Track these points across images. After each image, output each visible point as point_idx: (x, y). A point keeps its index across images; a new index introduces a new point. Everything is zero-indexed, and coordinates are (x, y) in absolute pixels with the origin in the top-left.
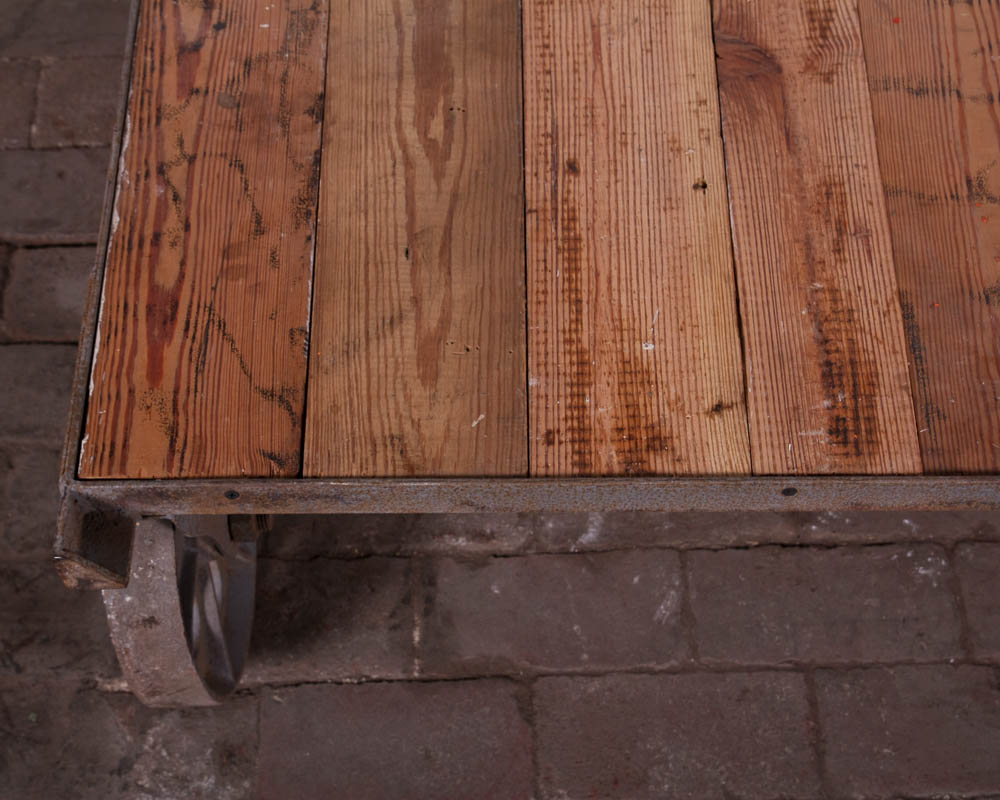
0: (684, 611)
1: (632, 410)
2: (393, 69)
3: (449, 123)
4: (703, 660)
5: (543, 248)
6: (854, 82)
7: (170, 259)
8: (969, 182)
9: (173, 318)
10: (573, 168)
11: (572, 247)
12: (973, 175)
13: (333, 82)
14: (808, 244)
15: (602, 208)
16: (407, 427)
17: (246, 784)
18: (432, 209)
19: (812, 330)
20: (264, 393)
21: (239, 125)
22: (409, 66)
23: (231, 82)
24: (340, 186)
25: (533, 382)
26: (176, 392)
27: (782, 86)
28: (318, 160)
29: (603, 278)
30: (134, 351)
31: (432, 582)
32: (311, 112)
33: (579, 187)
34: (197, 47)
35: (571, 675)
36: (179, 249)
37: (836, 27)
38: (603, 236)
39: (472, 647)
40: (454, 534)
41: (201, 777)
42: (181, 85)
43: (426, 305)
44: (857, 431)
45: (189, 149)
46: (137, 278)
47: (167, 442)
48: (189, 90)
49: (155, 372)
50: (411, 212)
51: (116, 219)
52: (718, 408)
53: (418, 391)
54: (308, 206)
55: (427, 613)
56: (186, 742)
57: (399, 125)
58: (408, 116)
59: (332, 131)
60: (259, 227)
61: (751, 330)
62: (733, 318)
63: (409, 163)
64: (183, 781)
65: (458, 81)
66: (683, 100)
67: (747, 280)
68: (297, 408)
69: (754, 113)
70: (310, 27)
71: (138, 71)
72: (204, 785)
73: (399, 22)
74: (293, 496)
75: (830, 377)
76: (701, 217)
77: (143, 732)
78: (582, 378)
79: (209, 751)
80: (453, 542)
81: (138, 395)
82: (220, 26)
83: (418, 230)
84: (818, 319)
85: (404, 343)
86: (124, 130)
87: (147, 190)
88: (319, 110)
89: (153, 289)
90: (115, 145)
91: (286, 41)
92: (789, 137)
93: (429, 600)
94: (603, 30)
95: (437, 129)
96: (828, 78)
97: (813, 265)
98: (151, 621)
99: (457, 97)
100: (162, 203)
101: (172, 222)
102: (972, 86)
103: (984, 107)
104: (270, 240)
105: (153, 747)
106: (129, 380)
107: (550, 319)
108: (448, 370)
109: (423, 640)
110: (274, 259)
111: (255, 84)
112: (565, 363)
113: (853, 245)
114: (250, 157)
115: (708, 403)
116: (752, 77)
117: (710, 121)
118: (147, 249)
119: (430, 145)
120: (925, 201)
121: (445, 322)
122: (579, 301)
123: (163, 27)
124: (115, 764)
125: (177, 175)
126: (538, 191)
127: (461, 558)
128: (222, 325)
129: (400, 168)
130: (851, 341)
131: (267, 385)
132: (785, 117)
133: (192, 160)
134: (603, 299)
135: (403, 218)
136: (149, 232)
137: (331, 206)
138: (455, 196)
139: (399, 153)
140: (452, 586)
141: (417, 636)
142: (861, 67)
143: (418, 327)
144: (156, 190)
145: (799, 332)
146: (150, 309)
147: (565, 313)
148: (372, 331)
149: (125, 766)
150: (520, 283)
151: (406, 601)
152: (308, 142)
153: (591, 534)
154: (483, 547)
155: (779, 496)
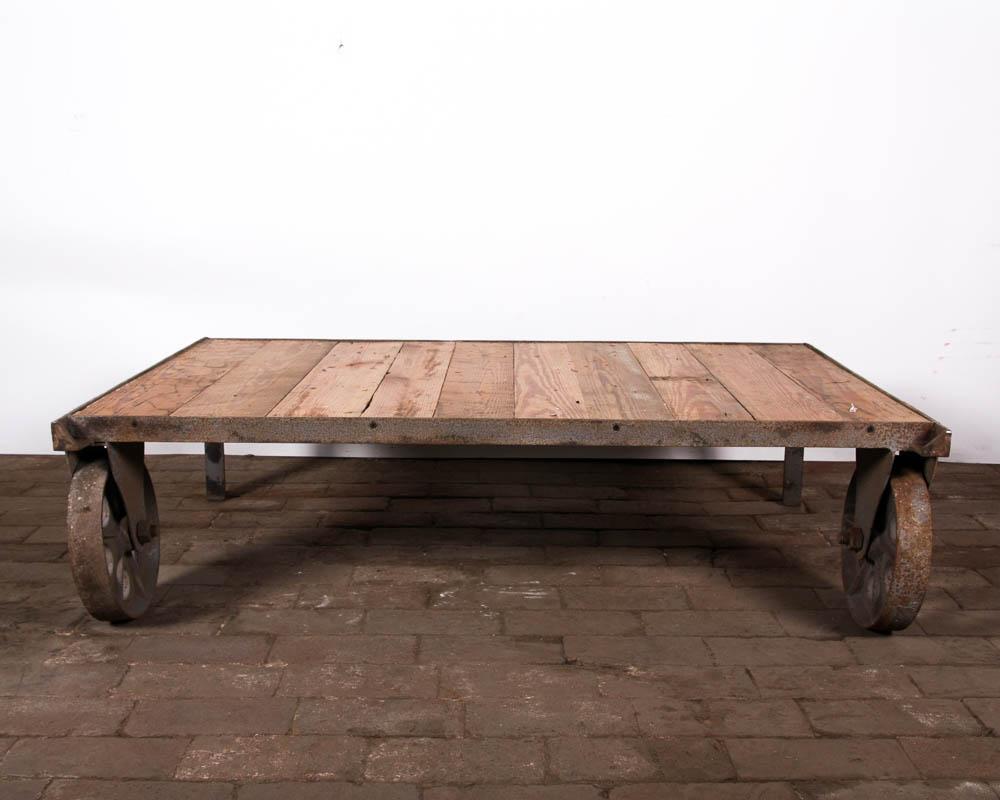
0: (362, 622)
1: (314, 412)
2: (249, 378)
4: (367, 632)
5: (293, 396)
6: (438, 380)
8: (477, 391)
10: (313, 389)
11: (305, 397)
12: (480, 390)
13: (223, 378)
15: (321, 393)
16: (217, 412)
17: (117, 656)
19: (398, 405)
20: (160, 409)
21: (180, 382)
22: (257, 377)
23: (180, 378)
24: (214, 389)
26: (123, 408)
27: (408, 381)
28: (208, 386)
29: (315, 399)
30: (111, 403)
31: (237, 614)
32: (210, 381)
34: (171, 374)
35: (298, 635)
36: (140, 394)
37: (436, 374)
38: (319, 395)
40: (254, 604)
41: (95, 653)
42: (160, 378)
43: (236, 401)
46: (121, 395)
47: (113, 412)
48: (162, 378)
49: (116, 406)
50: (241, 392)
53: (225, 409)
54: (200, 390)
55: (231, 620)
57: (246, 383)
58: (250, 382)
59: (217, 383)
60: (177, 392)
61: (372, 405)
63: (245, 387)
66: (366, 382)
67: (375, 400)
68: (173, 410)
69: (394, 383)
70: (219, 373)
73: (256, 373)
75: (400, 409)
77: (71, 644)
78: (297, 409)
79: (102, 648)
80: (252, 606)
81: (107, 408)
82: (182, 372)
84: (401, 403)
87: (134, 387)
88: (214, 381)
89: (125, 397)
91: (208, 374)
93: (233, 617)
95: (261, 384)
96: (428, 379)
97: (403, 398)
98: (87, 509)
101: (141, 390)
102: (487, 381)
103: (489, 384)
104: (179, 394)
105: (74, 646)
106: (105, 406)
109: (225, 626)
111: (191, 378)
112: (290, 408)
113: (423, 396)
114: (181, 385)
115: (346, 412)
116: (397, 380)
117: (376, 384)
119: (256, 385)
120: (457, 392)
121: (243, 403)
122: (302, 401)
124: (52, 650)
125: (148, 386)
126: (296, 391)
127: (254, 609)
128: (149, 402)
129: (242, 387)
130: (413, 406)
132: (407, 384)
133: (156, 385)
134: (312, 402)
135: (237, 392)
137: (209, 390)
138: (261, 390)
140: (247, 615)
141: (223, 626)
142: (443, 379)
143: (232, 403)
144: (137, 387)
145: (392, 405)
147: (294, 403)
148: (212, 403)
149: (57, 650)
150: (279, 400)
151: (222, 617)
152: (205, 384)
153: (322, 605)
154: (266, 607)
155: (369, 429)
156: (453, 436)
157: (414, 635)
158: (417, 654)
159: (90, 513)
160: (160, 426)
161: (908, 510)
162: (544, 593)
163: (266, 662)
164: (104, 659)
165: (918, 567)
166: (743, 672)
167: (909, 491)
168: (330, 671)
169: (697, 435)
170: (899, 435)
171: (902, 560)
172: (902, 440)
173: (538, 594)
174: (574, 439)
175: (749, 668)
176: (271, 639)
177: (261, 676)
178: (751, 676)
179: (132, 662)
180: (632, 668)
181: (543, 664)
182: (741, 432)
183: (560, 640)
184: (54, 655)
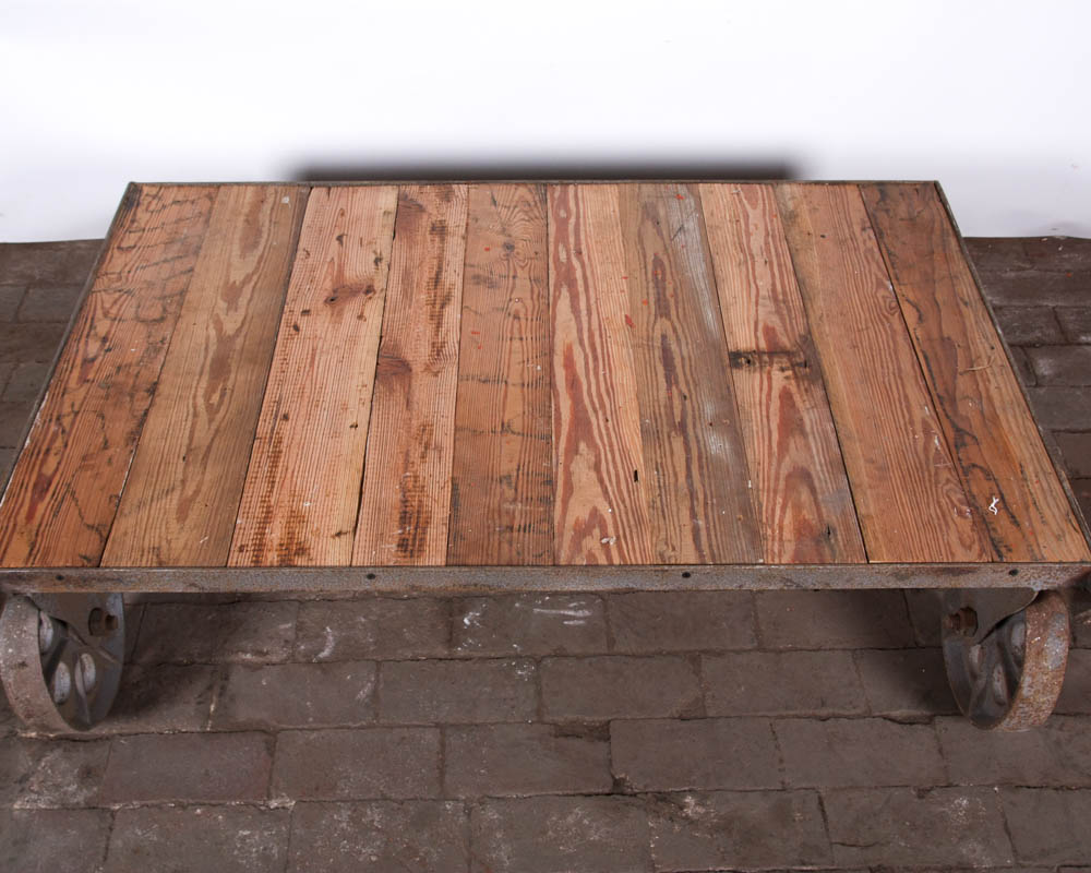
0: (374, 695)
1: (291, 536)
2: (198, 369)
3: (222, 396)
4: (381, 721)
5: (260, 457)
6: (450, 376)
7: (52, 461)
8: (503, 424)
9: (47, 490)
10: (286, 417)
11: (276, 457)
12: (506, 421)
13: (164, 376)
14: (407, 454)
15: (297, 437)
16: (164, 543)
17: (95, 789)
18: (203, 435)
19: (400, 496)
20: (88, 526)
21: (107, 397)
22: (207, 368)
23: (107, 377)
24: (155, 425)
25: (239, 521)
26: (40, 525)
27: (410, 378)
28: (146, 413)
29: (290, 471)
30: (21, 505)
31: (227, 679)
32: (148, 391)
33: (287, 427)
34: (93, 360)
35: (301, 730)
36: (58, 457)
37: (446, 351)
38: (294, 450)
39: (243, 713)
40: (245, 652)
41: (68, 785)
42: (80, 378)
43: (188, 484)
44: (414, 545)
45: (76, 408)
46: (32, 470)
47: (29, 549)
48: (83, 380)
49: (30, 516)
50: (191, 438)
51: (28, 441)
52: (339, 534)
53: (174, 526)
54: (135, 437)
55: (221, 695)
56: (64, 765)
57: (195, 397)
58: (201, 392)
59: (157, 400)
60: (106, 445)
61: (366, 496)
62: (357, 490)
63: (195, 415)
64: (57, 787)
65: (232, 376)
66: (354, 387)
67: (369, 473)
68: (105, 534)
69: (392, 391)
70: (157, 351)
71: (59, 370)
72: (70, 789)
73: (206, 349)
74: (94, 579)
75: (404, 519)
76: (351, 442)
77: (39, 760)
78: (268, 516)
79: (76, 771)
80: (244, 657)
81: (18, 528)
82: (109, 350)
83: (193, 446)
84: (404, 490)
85: (173, 501)
86: (43, 399)
87: (48, 428)
88: (153, 390)
89: (40, 475)
90: (36, 406)
91: (143, 357)
92: (408, 403)
93: (223, 688)
94: (318, 351)
95: (215, 398)
96: (436, 375)
97: (407, 463)
98: (23, 665)
99: (230, 385)
100: (55, 435)
101: (59, 443)
102: (514, 378)
103: (519, 389)
104: (110, 452)
105: (44, 768)
106: (15, 518)
107: (255, 492)
108: (193, 516)
109: (216, 710)
110: (110, 462)
111: (121, 378)
112: (259, 512)
113: (432, 454)
114: (109, 413)
115: (333, 532)
116: (395, 374)
117: (367, 395)
118: (41, 456)
119: (209, 407)
120: (476, 433)
121: (197, 492)
122: (273, 482)
123: (77, 351)
124: (19, 777)
125: (66, 422)
126: (263, 428)
127: (247, 665)
128: (73, 493)
129: (190, 417)
130: (420, 501)
131: (90, 522)
132: (409, 393)
133: (77, 414)
134: (287, 481)
135: (186, 441)
136: (44, 448)
137: (147, 436)
138: (217, 431)
139: (191, 410)
140: (238, 679)
141: (212, 708)
142: (455, 369)
143: (181, 494)
144: (53, 428)
145: (392, 496)
146: (35, 485)
147: (265, 487)
148: (155, 496)
149: (25, 778)
150: (243, 473)
151: (210, 688)
152: (141, 405)
153: (325, 653)
154: (260, 659)
155: (367, 580)
157: (437, 725)
158: (442, 773)
159: (27, 669)
161: (1040, 653)
162: (587, 613)
163: (269, 797)
164: (80, 798)
165: (1038, 710)
166: (814, 805)
167: (1046, 625)
168: (343, 817)
169: (791, 581)
170: (1048, 576)
172: (1051, 581)
173: (580, 613)
174: (631, 585)
175: (823, 794)
176: (270, 737)
177: (266, 833)
178: (823, 811)
179: (115, 802)
180: (689, 799)
181: (589, 795)
182: (846, 577)
183: (602, 733)
184: (22, 790)
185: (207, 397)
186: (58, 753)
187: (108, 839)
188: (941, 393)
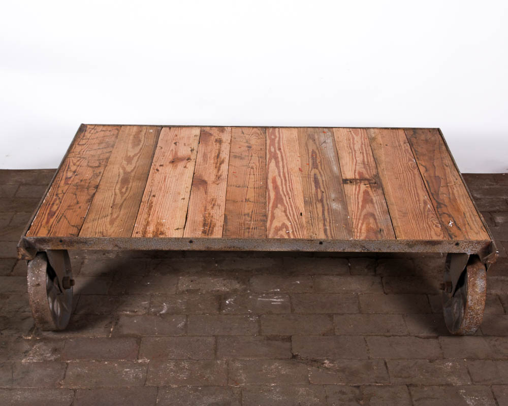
0: (186, 325)
1: (158, 229)
2: (116, 182)
3: (127, 189)
4: (189, 334)
5: (144, 208)
6: (224, 185)
7: (55, 207)
8: (246, 199)
9: (54, 215)
10: (154, 196)
11: (150, 207)
12: (247, 198)
13: (101, 183)
14: (206, 207)
15: (159, 202)
16: (105, 231)
17: (59, 355)
18: (119, 200)
19: (203, 219)
20: (72, 226)
21: (77, 189)
22: (120, 181)
23: (77, 183)
24: (98, 198)
25: (136, 225)
26: (52, 225)
27: (207, 186)
28: (94, 194)
29: (156, 211)
30: (44, 219)
31: (118, 319)
32: (94, 187)
33: (155, 199)
34: (70, 178)
35: (152, 337)
36: (58, 206)
37: (222, 177)
38: (158, 205)
39: (125, 331)
40: (126, 311)
41: (47, 354)
42: (65, 183)
43: (113, 214)
44: (209, 232)
45: (64, 192)
46: (47, 209)
47: (48, 232)
48: (66, 183)
49: (47, 222)
50: (114, 201)
51: (44, 201)
52: (178, 229)
53: (109, 226)
54: (91, 200)
55: (115, 325)
56: (44, 347)
57: (115, 189)
58: (117, 188)
59: (99, 190)
60: (78, 203)
61: (188, 219)
62: (185, 217)
63: (115, 194)
64: (42, 355)
65: (131, 184)
66: (183, 187)
67: (189, 212)
68: (79, 228)
69: (199, 189)
70: (98, 176)
71: (56, 180)
72: (48, 355)
73: (119, 175)
75: (204, 225)
76: (182, 204)
77: (33, 346)
78: (148, 224)
79: (50, 350)
80: (126, 313)
81: (43, 225)
82: (76, 175)
83: (115, 204)
84: (205, 217)
85: (109, 218)
86: (50, 189)
87: (53, 197)
88: (97, 187)
89: (50, 211)
90: (47, 190)
91: (91, 177)
92: (206, 193)
93: (117, 323)
94: (167, 177)
95: (124, 190)
96: (218, 184)
97: (205, 210)
98: (38, 285)
99: (130, 186)
100: (56, 200)
101: (58, 202)
102: (251, 185)
103: (252, 190)
104: (79, 205)
105: (35, 348)
106: (41, 223)
107: (142, 218)
108: (116, 224)
109: (113, 330)
110: (80, 207)
111: (83, 183)
112: (144, 223)
113: (216, 207)
114: (78, 193)
115: (175, 228)
116: (200, 184)
117: (189, 190)
118: (50, 205)
119: (121, 193)
120: (235, 202)
121: (117, 217)
122: (150, 214)
123: (63, 175)
124: (24, 351)
125: (60, 196)
126: (145, 199)
127: (127, 315)
128: (65, 216)
129: (113, 196)
130: (211, 220)
131: (73, 224)
132: (206, 189)
133: (64, 193)
134: (155, 215)
135: (112, 202)
136: (51, 203)
137: (96, 200)
138: (125, 199)
139: (114, 193)
140: (123, 320)
141: (112, 329)
142: (226, 183)
143: (111, 217)
144: (55, 197)
145: (200, 218)
146: (49, 214)
147: (146, 216)
148: (100, 217)
149: (27, 352)
150: (137, 212)
151: (111, 323)
152: (92, 191)
153: (163, 312)
154: (133, 314)
155: (189, 244)
156: (234, 247)
157: (214, 336)
158: (216, 352)
159: (40, 287)
160: (75, 242)
161: (474, 285)
162: (282, 300)
163: (138, 359)
164: (52, 358)
165: (477, 314)
166: (383, 364)
167: (476, 273)
168: (171, 365)
169: (364, 247)
170: (472, 247)
171: (469, 311)
172: (474, 249)
173: (279, 300)
174: (298, 248)
175: (387, 361)
176: (139, 340)
177: (136, 370)
178: (387, 367)
179: (68, 360)
180: (326, 361)
181: (282, 359)
182: (387, 245)
183: (289, 339)
184: (26, 356)
185: (120, 190)
186: (41, 344)
187: (65, 371)
188: (433, 192)
